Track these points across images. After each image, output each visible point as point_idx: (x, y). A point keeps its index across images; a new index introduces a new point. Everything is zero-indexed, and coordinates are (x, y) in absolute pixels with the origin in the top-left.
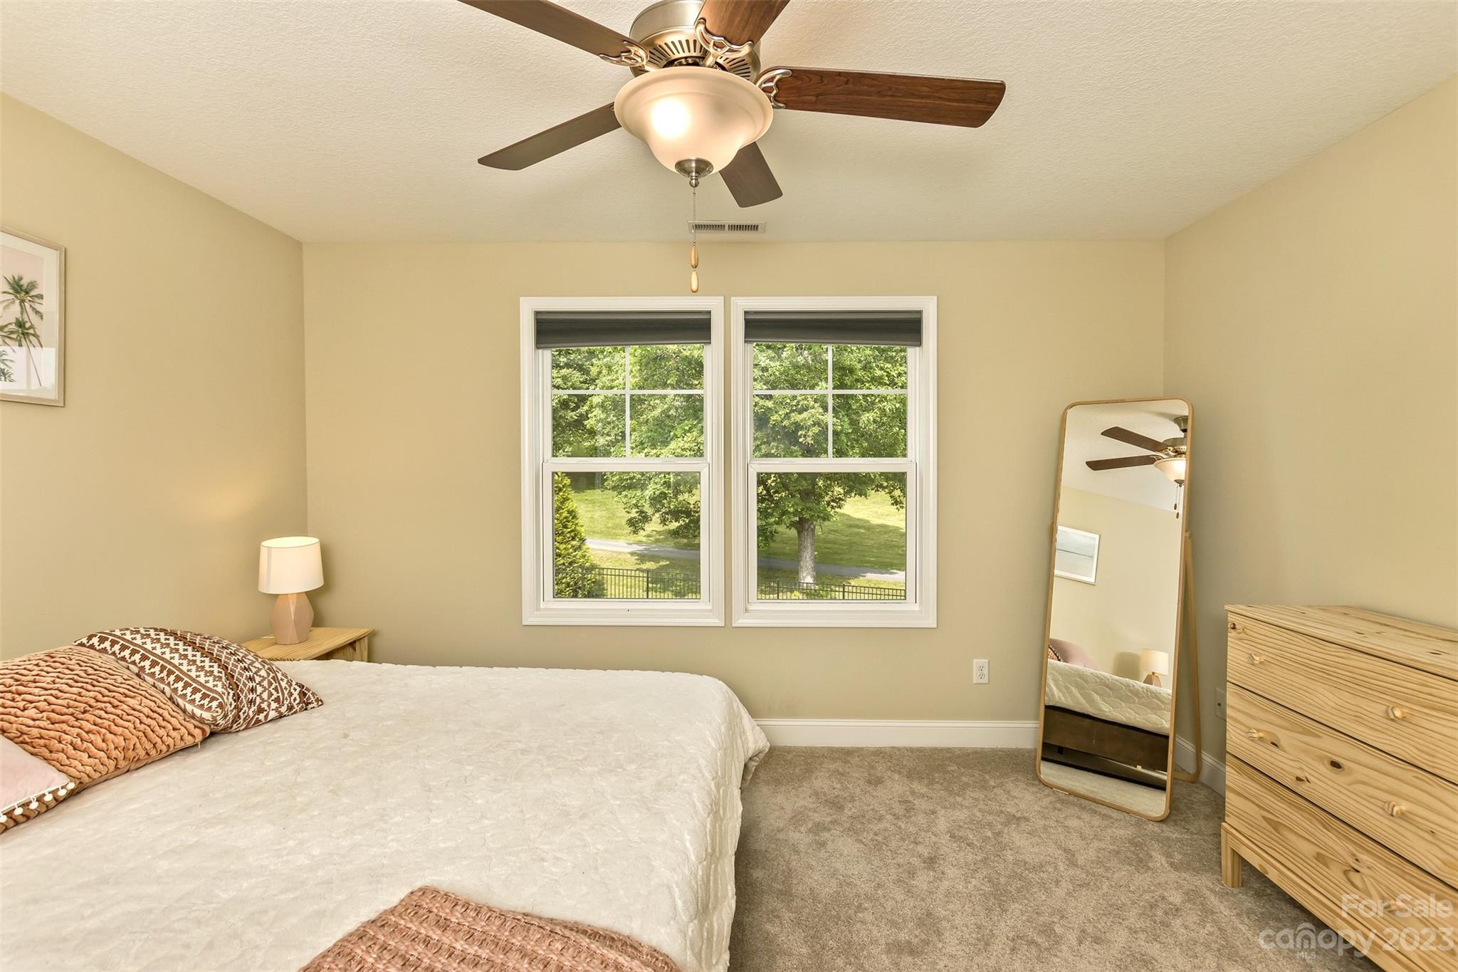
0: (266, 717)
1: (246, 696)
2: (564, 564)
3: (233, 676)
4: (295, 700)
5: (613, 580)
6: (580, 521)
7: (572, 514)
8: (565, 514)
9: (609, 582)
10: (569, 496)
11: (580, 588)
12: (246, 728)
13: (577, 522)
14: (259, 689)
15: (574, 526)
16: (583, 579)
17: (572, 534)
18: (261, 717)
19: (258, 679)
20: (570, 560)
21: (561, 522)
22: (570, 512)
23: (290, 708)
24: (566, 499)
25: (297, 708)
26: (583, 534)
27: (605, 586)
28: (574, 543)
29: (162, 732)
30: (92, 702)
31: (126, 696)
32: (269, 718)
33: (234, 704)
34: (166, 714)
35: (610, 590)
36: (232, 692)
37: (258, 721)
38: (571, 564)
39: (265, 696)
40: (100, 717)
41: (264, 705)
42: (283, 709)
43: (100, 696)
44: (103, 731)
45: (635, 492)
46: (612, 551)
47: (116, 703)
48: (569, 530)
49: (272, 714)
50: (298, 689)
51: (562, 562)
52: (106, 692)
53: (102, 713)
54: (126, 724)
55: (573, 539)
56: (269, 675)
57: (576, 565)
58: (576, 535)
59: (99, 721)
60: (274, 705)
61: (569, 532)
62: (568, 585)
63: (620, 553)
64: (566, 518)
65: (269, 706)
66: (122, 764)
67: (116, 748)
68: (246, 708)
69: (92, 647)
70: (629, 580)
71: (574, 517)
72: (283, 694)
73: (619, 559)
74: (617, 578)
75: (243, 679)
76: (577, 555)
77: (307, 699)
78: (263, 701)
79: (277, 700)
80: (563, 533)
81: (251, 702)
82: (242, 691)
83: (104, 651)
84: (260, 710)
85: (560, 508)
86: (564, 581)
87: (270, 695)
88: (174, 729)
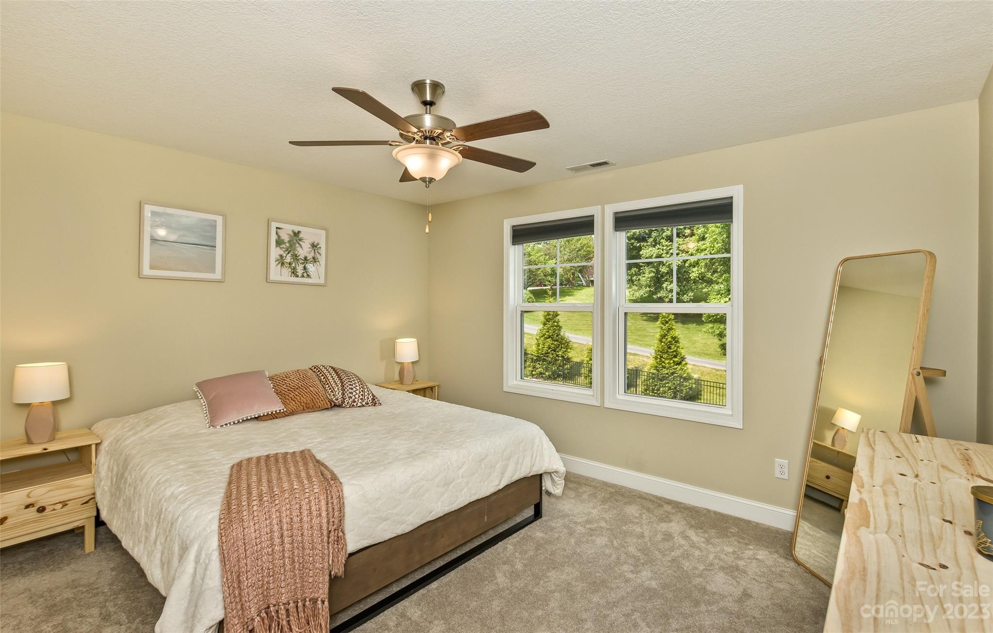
0: (357, 404)
1: (348, 395)
2: (667, 374)
3: (344, 386)
4: (370, 401)
5: (709, 390)
6: (681, 345)
7: (675, 340)
8: (670, 339)
9: (706, 390)
10: (674, 327)
11: (678, 391)
12: (349, 407)
13: (678, 345)
14: (354, 393)
15: (676, 348)
16: (681, 385)
17: (674, 353)
18: (355, 404)
19: (354, 389)
20: (671, 371)
21: (666, 345)
22: (674, 338)
23: (367, 404)
24: (670, 329)
25: (370, 404)
26: (683, 354)
27: (703, 392)
28: (676, 359)
29: (317, 400)
30: (300, 386)
31: (311, 386)
32: (358, 406)
33: (341, 396)
34: (320, 395)
35: (705, 395)
36: (341, 392)
37: (353, 406)
38: (672, 374)
39: (357, 396)
40: (301, 392)
41: (356, 400)
42: (364, 403)
43: (303, 385)
44: (300, 396)
45: (719, 325)
46: (712, 368)
47: (307, 388)
48: (672, 350)
49: (359, 404)
50: (372, 397)
51: (666, 372)
52: (305, 384)
53: (302, 390)
54: (307, 395)
55: (675, 357)
56: (360, 389)
57: (676, 375)
58: (677, 354)
59: (300, 392)
60: (360, 401)
61: (672, 352)
62: (670, 388)
63: (718, 370)
64: (670, 342)
65: (358, 400)
66: (305, 408)
67: (303, 403)
68: (347, 399)
69: (312, 370)
70: (718, 391)
71: (677, 342)
72: (364, 397)
73: (717, 375)
74: (712, 388)
75: (348, 388)
76: (677, 368)
77: (375, 402)
78: (356, 398)
79: (362, 399)
80: (667, 352)
81: (350, 397)
82: (346, 392)
83: (314, 372)
84: (354, 402)
85: (666, 335)
86: (667, 385)
87: (359, 397)
88: (322, 401)
